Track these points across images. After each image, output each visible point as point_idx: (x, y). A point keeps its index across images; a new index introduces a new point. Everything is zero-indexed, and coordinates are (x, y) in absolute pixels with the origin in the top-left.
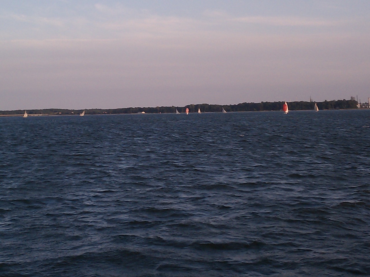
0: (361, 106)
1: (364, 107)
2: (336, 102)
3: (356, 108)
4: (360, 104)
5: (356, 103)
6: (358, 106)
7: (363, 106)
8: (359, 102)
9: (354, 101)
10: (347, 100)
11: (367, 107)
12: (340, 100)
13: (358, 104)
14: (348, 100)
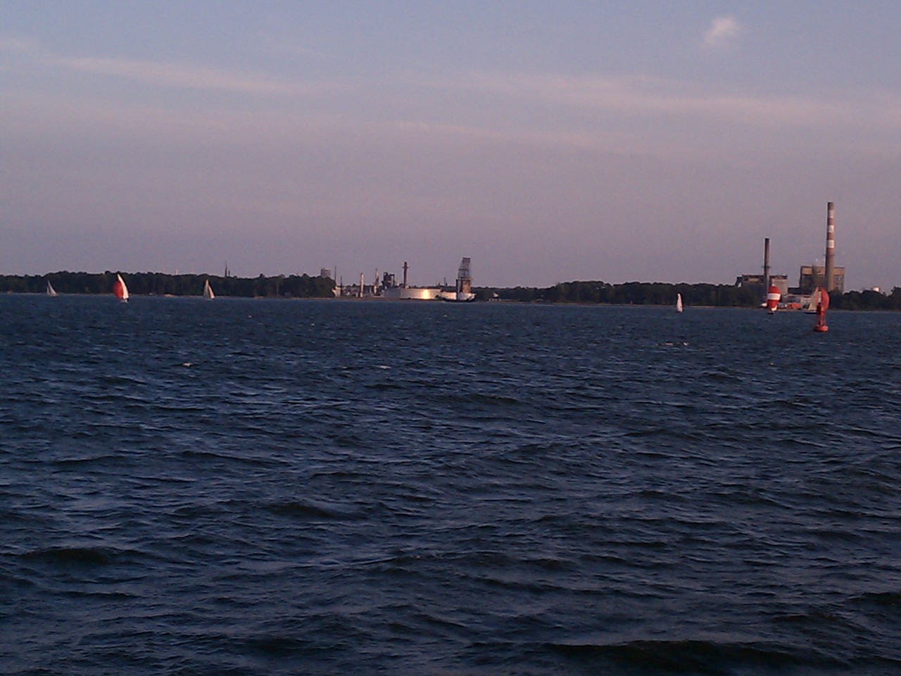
0: (342, 291)
1: (349, 293)
2: (285, 279)
3: (330, 297)
4: (341, 287)
5: (332, 284)
6: (337, 292)
7: (347, 293)
8: (338, 284)
9: (328, 278)
10: (311, 276)
11: (355, 295)
12: (295, 275)
13: (336, 288)
14: (314, 277)
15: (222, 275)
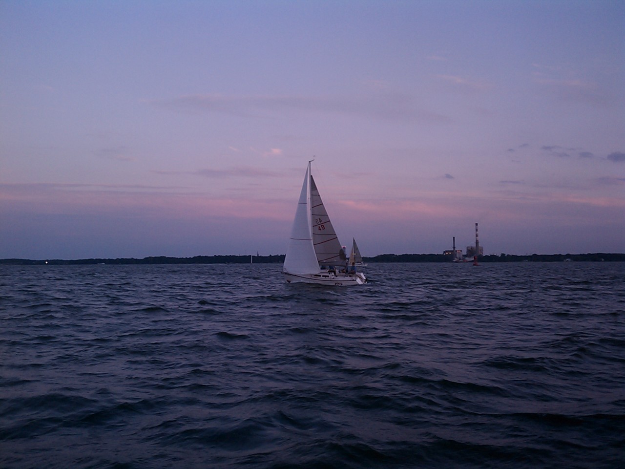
15: (256, 256)
